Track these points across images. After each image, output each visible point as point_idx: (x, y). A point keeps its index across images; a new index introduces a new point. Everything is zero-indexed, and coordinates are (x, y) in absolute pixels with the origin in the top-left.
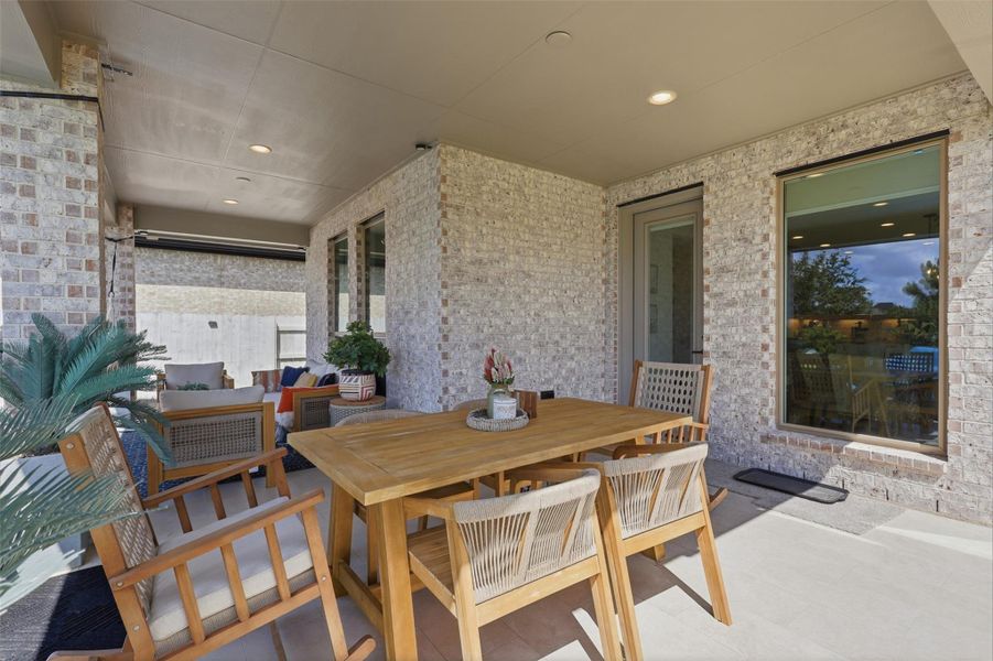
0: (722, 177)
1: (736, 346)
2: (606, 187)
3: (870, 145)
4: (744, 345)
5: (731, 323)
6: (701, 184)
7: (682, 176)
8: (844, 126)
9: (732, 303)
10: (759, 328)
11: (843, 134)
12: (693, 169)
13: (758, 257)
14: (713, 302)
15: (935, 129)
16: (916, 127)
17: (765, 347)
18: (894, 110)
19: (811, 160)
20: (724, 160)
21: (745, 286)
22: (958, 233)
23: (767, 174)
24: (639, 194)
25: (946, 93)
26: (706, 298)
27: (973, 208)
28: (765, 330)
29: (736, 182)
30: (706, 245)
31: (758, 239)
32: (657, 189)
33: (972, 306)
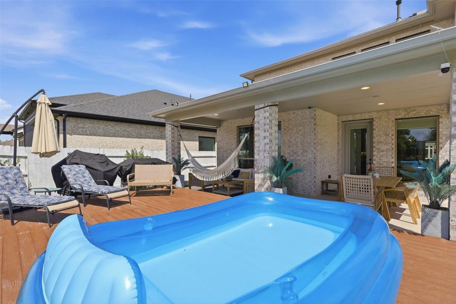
0: (380, 118)
1: (384, 162)
2: (338, 116)
3: (421, 116)
4: (386, 162)
5: (382, 156)
6: (373, 119)
7: (367, 116)
8: (415, 110)
9: (383, 151)
10: (391, 157)
11: (414, 112)
12: (370, 115)
13: (391, 140)
14: (376, 151)
15: (436, 115)
16: (432, 114)
17: (393, 162)
18: (427, 109)
19: (406, 117)
20: (380, 114)
21: (387, 147)
22: (442, 138)
23: (393, 119)
24: (350, 119)
25: (439, 107)
26: (374, 149)
27: (445, 133)
28: (392, 158)
29: (384, 120)
30: (374, 135)
31: (391, 135)
32: (357, 119)
33: (444, 153)
